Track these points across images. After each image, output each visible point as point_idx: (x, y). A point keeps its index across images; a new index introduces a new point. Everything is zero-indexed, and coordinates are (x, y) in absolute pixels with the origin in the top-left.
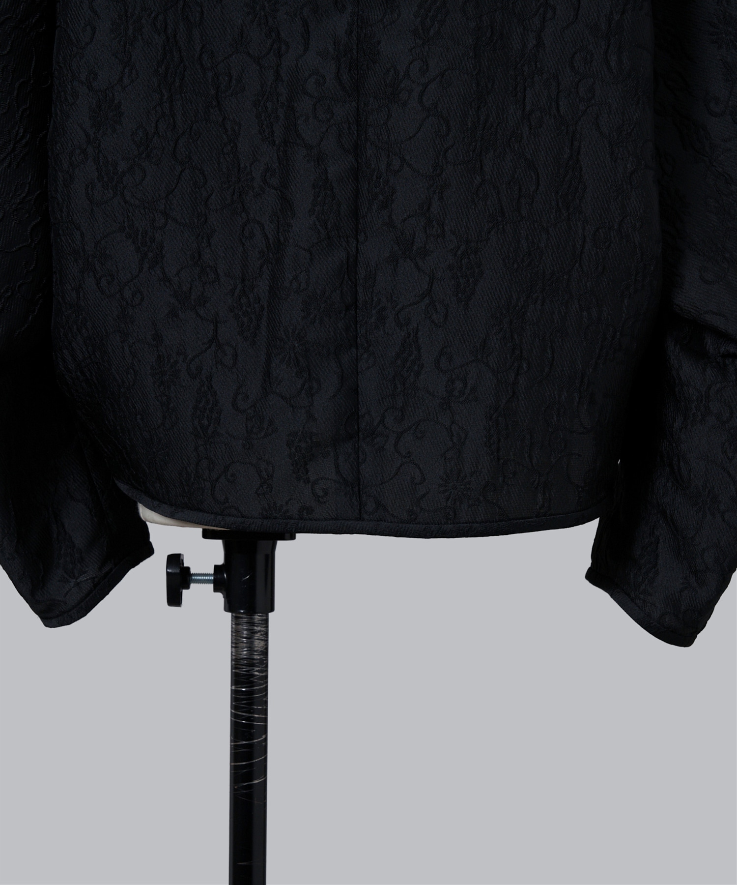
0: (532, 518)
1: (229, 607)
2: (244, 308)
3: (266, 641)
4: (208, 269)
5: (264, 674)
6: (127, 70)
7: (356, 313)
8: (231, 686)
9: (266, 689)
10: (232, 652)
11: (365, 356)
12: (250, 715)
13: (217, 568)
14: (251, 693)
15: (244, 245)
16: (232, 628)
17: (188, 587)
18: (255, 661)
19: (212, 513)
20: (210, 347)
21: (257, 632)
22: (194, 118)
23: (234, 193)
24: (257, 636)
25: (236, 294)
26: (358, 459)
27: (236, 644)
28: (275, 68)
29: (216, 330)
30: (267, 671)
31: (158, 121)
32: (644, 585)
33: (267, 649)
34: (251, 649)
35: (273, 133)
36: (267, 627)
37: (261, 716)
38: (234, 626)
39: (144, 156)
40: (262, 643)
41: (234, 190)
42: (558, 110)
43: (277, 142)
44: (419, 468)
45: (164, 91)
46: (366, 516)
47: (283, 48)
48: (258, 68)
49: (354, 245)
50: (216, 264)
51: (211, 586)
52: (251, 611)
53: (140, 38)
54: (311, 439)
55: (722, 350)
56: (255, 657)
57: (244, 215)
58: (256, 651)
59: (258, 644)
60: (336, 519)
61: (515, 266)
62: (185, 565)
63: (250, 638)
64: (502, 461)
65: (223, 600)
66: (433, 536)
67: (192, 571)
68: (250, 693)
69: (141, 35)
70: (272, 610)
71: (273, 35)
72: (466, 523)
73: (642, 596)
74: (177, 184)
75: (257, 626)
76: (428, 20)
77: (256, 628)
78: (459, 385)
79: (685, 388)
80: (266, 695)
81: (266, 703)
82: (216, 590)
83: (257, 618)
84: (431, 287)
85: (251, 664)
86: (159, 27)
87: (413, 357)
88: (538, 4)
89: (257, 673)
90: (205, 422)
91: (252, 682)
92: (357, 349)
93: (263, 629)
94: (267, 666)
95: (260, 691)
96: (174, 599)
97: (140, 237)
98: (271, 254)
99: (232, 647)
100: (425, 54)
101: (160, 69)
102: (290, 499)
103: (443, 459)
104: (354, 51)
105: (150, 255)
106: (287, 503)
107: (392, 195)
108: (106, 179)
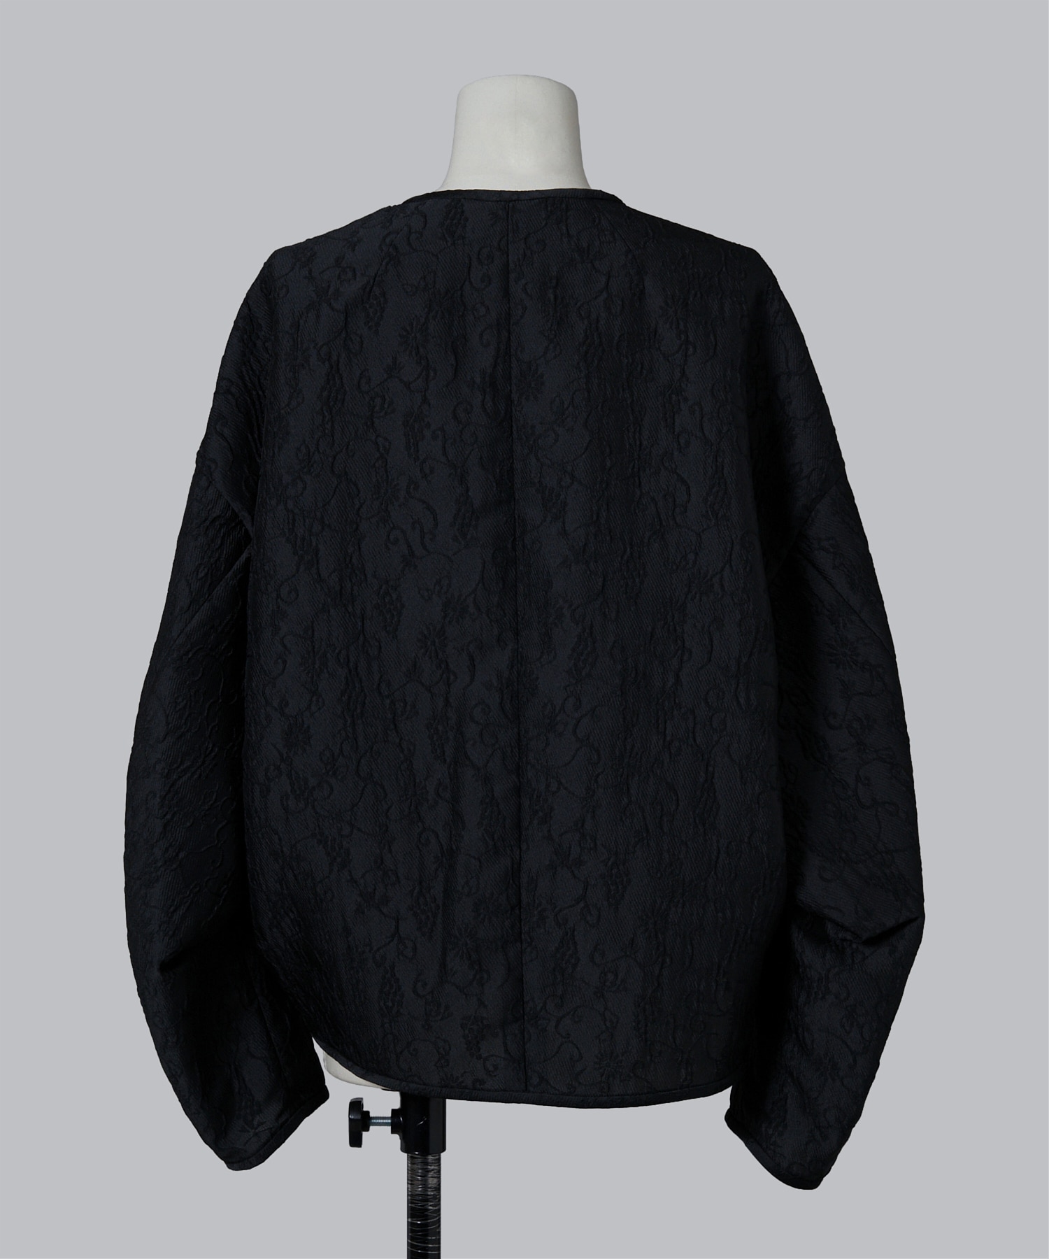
0: (677, 1089)
1: (405, 1148)
2: (422, 907)
3: (439, 1178)
4: (390, 873)
5: (437, 1208)
6: (314, 699)
7: (520, 912)
8: (408, 1218)
9: (439, 1221)
10: (408, 1188)
11: (529, 950)
12: (425, 1245)
13: (393, 1111)
14: (427, 1225)
15: (420, 851)
16: (408, 1166)
17: (367, 1130)
18: (429, 1197)
19: (397, 1079)
20: (392, 941)
21: (430, 1171)
22: (374, 740)
23: (411, 805)
24: (431, 1174)
25: (415, 895)
26: (524, 1039)
27: (411, 1181)
28: (445, 696)
29: (397, 927)
30: (440, 1204)
31: (343, 743)
32: (774, 1137)
33: (439, 1185)
34: (425, 1187)
35: (444, 752)
36: (440, 1165)
37: (434, 1246)
38: (409, 1165)
39: (330, 773)
40: (435, 1180)
41: (411, 802)
42: (695, 740)
43: (448, 761)
44: (578, 1048)
45: (347, 717)
46: (531, 1089)
47: (452, 677)
48: (430, 695)
49: (518, 853)
50: (397, 868)
51: (389, 1128)
52: (425, 1151)
53: (325, 671)
54: (482, 1022)
55: (840, 936)
56: (429, 1193)
57: (420, 824)
58: (430, 1188)
59: (432, 1182)
60: (505, 1090)
61: (659, 875)
62: (365, 1109)
63: (424, 1176)
64: (649, 1043)
65: (399, 1141)
66: (591, 1105)
67: (372, 1115)
68: (425, 1226)
69: (327, 668)
70: (444, 1149)
71: (443, 666)
72: (619, 1095)
73: (772, 1147)
74: (361, 798)
75: (431, 1166)
76: (581, 663)
77: (429, 1167)
78: (610, 977)
79: (808, 970)
80: (439, 1226)
81: (439, 1232)
82: (393, 1132)
83: (430, 1158)
84: (586, 893)
85: (425, 1199)
86: (342, 661)
87: (570, 952)
88: (677, 648)
89: (430, 1208)
90: (390, 1004)
91: (427, 1215)
92: (521, 943)
93: (436, 1168)
94: (440, 1200)
95: (433, 1223)
96: (356, 1141)
97: (329, 843)
98: (444, 859)
99: (408, 1183)
100: (578, 692)
101: (343, 698)
102: (465, 1072)
103: (598, 1041)
104: (515, 684)
105: (339, 860)
106: (462, 1076)
107: (551, 813)
108: (298, 792)
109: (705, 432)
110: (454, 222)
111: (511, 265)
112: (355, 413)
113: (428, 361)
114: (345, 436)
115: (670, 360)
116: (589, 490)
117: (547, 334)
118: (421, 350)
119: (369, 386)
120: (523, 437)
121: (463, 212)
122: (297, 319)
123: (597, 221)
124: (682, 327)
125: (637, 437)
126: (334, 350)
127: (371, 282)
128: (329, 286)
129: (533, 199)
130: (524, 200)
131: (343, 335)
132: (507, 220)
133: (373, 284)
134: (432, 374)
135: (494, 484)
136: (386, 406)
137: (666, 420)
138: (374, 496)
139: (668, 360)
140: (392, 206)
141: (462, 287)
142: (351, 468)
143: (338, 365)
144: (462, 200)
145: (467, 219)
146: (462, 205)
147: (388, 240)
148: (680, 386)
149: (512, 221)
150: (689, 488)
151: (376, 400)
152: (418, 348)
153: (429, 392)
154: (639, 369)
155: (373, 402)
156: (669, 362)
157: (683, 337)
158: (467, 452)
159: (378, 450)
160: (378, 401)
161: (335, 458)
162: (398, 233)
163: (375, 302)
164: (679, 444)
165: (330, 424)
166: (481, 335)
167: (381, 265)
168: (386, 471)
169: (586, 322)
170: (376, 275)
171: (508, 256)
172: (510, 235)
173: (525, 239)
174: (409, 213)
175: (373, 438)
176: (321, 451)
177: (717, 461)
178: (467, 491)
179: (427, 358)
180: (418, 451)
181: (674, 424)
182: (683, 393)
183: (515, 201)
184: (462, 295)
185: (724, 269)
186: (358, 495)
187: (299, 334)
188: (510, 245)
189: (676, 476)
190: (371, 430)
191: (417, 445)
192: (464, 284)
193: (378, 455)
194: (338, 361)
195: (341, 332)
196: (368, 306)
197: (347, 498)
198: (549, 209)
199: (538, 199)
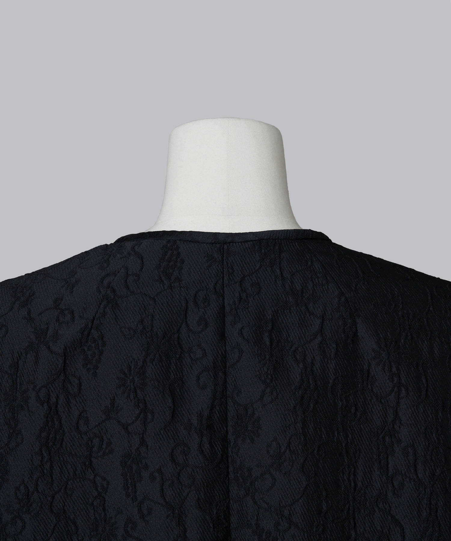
109: (419, 475)
110: (170, 264)
111: (227, 309)
112: (73, 453)
113: (146, 403)
114: (64, 476)
115: (383, 402)
116: (306, 535)
117: (263, 379)
118: (139, 392)
119: (88, 427)
120: (240, 478)
121: (179, 254)
122: (16, 361)
123: (309, 263)
124: (394, 369)
125: (351, 479)
126: (52, 392)
127: (90, 325)
128: (48, 328)
129: (247, 241)
130: (238, 242)
131: (62, 377)
132: (223, 262)
133: (92, 327)
134: (150, 416)
135: (211, 525)
136: (104, 446)
137: (380, 462)
138: (92, 534)
139: (381, 402)
140: (109, 244)
141: (179, 330)
142: (70, 507)
143: (56, 406)
144: (178, 241)
145: (183, 262)
146: (178, 247)
147: (105, 282)
148: (393, 427)
149: (227, 264)
150: (403, 529)
151: (94, 441)
152: (136, 392)
153: (147, 434)
154: (353, 411)
155: (92, 442)
156: (382, 403)
157: (396, 380)
158: (184, 495)
159: (97, 490)
160: (96, 441)
161: (53, 497)
162: (115, 276)
163: (93, 345)
164: (394, 486)
165: (49, 464)
166: (198, 378)
167: (99, 307)
168: (104, 509)
169: (301, 366)
170: (94, 318)
171: (224, 298)
172: (225, 278)
173: (240, 282)
174: (125, 253)
175: (92, 477)
176: (40, 491)
177: (430, 504)
178: (185, 531)
179: (145, 401)
180: (136, 492)
181: (387, 465)
182: (396, 435)
183: (229, 243)
184: (179, 338)
185: (431, 309)
186: (76, 533)
187: (18, 375)
188: (225, 288)
189: (389, 517)
190: (89, 470)
191: (135, 486)
192: (181, 327)
193: (96, 493)
194: (57, 403)
195: (60, 374)
196: (86, 349)
197: (66, 537)
198: (263, 251)
199: (252, 241)
